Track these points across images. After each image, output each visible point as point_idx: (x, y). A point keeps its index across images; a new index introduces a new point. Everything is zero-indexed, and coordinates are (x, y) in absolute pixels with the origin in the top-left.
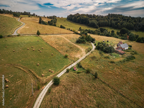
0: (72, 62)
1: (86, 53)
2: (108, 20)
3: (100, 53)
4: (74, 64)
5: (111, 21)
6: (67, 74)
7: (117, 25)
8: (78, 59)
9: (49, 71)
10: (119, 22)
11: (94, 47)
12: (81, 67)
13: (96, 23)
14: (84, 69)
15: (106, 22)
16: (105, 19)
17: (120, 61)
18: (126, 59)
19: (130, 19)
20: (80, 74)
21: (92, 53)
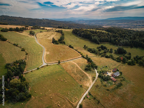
0: (86, 91)
1: (93, 82)
2: (108, 37)
3: (101, 81)
4: (87, 92)
5: (110, 37)
6: (85, 100)
7: (115, 41)
8: (89, 87)
9: (75, 98)
10: (117, 39)
11: (97, 74)
12: (91, 95)
13: (98, 40)
14: (92, 96)
15: (107, 38)
16: (105, 35)
17: (113, 89)
18: (117, 87)
19: (126, 36)
20: (91, 100)
21: (96, 81)
